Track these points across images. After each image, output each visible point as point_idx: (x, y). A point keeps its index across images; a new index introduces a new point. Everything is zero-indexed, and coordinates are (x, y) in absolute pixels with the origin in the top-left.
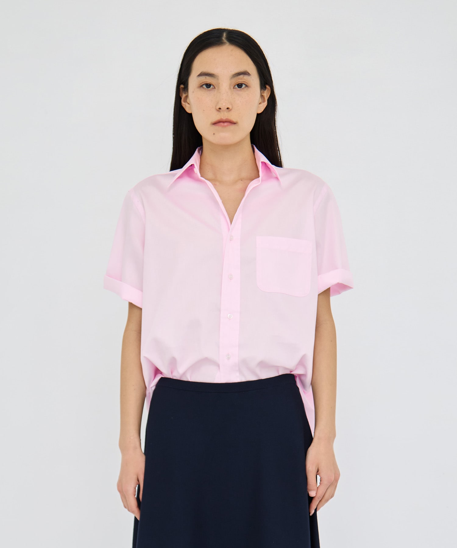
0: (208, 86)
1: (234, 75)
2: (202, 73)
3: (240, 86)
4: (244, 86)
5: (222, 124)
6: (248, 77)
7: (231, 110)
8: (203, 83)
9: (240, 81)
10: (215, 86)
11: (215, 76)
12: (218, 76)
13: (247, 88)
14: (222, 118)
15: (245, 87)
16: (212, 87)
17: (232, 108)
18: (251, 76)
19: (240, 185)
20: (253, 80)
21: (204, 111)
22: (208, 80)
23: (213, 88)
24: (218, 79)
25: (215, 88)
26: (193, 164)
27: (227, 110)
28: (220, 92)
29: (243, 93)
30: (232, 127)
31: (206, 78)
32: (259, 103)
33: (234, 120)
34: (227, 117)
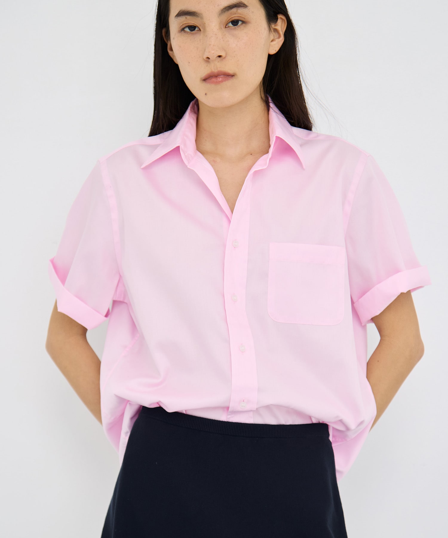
0: (192, 28)
1: (224, 9)
2: (181, 12)
3: (235, 23)
4: (240, 23)
5: (214, 80)
6: (245, 9)
7: (225, 58)
8: (184, 26)
9: (235, 17)
10: (200, 28)
11: (197, 15)
12: (201, 14)
13: (244, 24)
14: (213, 70)
15: (242, 24)
16: (197, 29)
17: (226, 54)
18: (249, 8)
19: (248, 162)
20: (253, 12)
21: (189, 63)
22: (191, 21)
23: (198, 31)
24: (202, 18)
25: (200, 30)
27: (219, 59)
28: (206, 36)
29: (241, 32)
30: (229, 83)
31: (186, 18)
32: (272, 41)
33: (231, 72)
34: (219, 69)
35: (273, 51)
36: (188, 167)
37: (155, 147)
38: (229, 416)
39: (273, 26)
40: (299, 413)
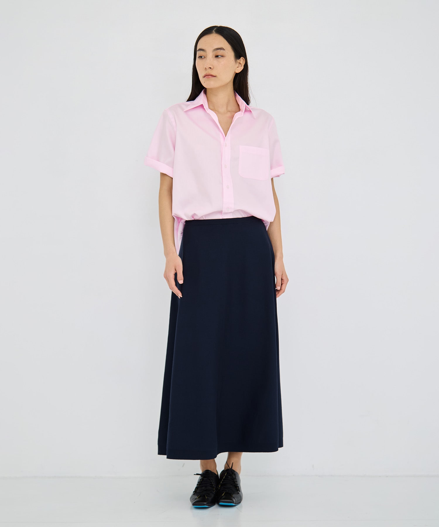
1: (214, 50)
2: (200, 49)
3: (217, 56)
6: (224, 51)
7: (213, 69)
9: (218, 54)
10: (205, 57)
11: (204, 50)
13: (222, 57)
17: (213, 67)
18: (226, 51)
19: (229, 114)
20: (227, 53)
24: (206, 52)
26: (203, 104)
27: (210, 69)
30: (214, 78)
32: (237, 67)
33: (214, 74)
34: (209, 73)
35: (238, 72)
36: (207, 112)
37: (188, 105)
38: (223, 216)
39: (238, 61)
40: (245, 212)
